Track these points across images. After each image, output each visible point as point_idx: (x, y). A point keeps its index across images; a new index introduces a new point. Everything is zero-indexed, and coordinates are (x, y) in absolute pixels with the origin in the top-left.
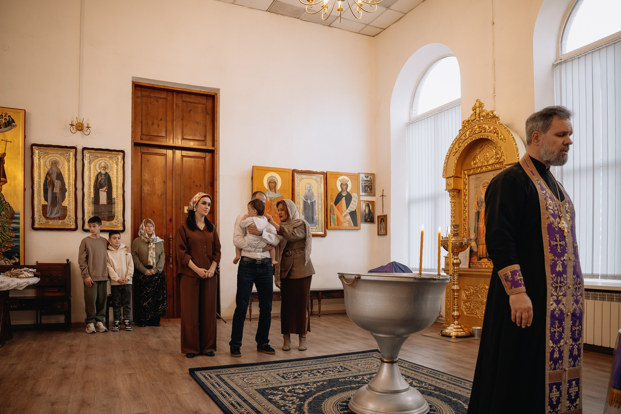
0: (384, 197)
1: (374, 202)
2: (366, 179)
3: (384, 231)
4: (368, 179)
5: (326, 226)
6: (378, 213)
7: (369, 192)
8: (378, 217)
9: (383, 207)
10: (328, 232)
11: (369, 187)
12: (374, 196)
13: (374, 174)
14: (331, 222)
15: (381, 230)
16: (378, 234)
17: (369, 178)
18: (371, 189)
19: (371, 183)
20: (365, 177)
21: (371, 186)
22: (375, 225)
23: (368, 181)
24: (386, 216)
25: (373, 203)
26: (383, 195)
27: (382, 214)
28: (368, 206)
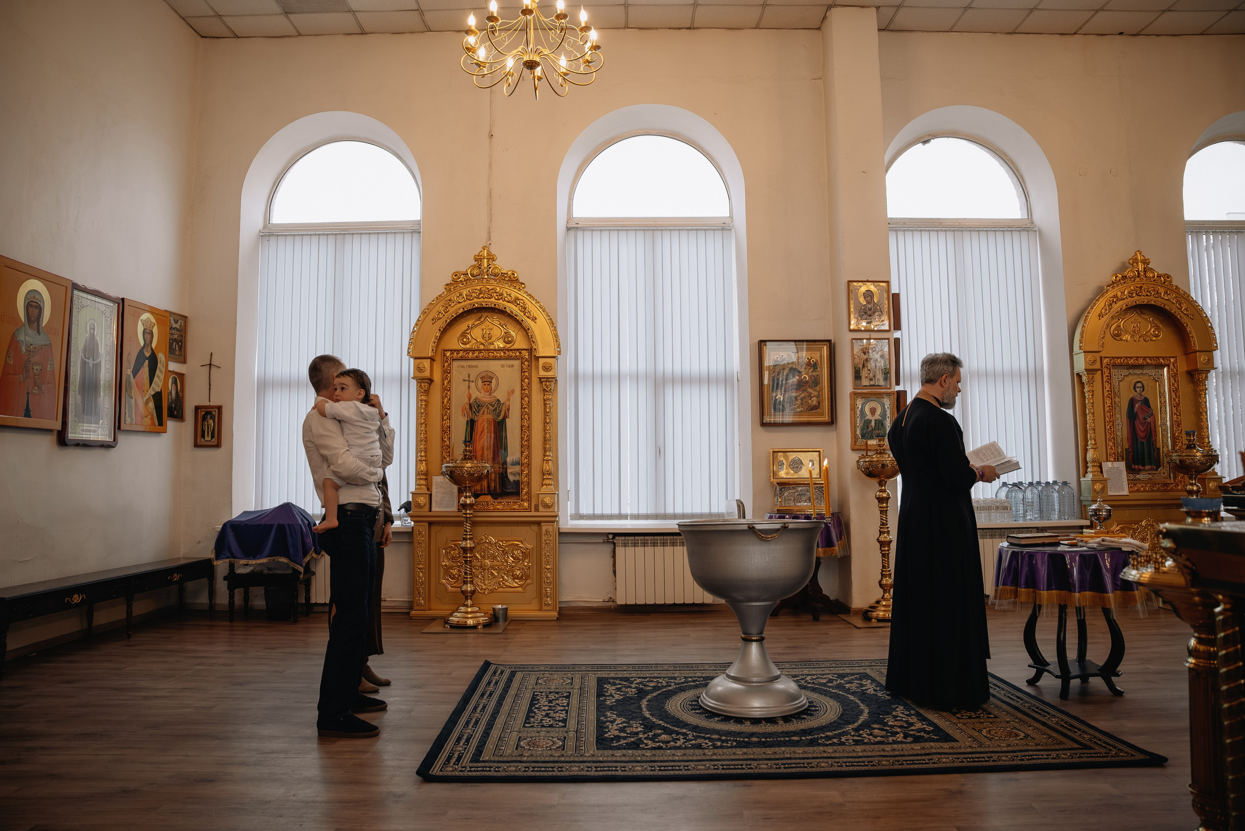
0: (212, 367)
1: (183, 375)
2: (174, 325)
3: (213, 437)
4: (177, 326)
5: (118, 426)
6: (194, 398)
7: (177, 353)
8: (197, 408)
9: (210, 389)
10: (121, 438)
11: (178, 344)
12: (184, 362)
13: (186, 317)
14: (125, 413)
15: (203, 436)
16: (196, 445)
17: (179, 324)
18: (180, 348)
19: (182, 336)
20: (174, 320)
21: (181, 341)
22: (183, 424)
23: (178, 330)
24: (220, 408)
25: (181, 376)
26: (210, 364)
27: (207, 404)
28: (175, 382)
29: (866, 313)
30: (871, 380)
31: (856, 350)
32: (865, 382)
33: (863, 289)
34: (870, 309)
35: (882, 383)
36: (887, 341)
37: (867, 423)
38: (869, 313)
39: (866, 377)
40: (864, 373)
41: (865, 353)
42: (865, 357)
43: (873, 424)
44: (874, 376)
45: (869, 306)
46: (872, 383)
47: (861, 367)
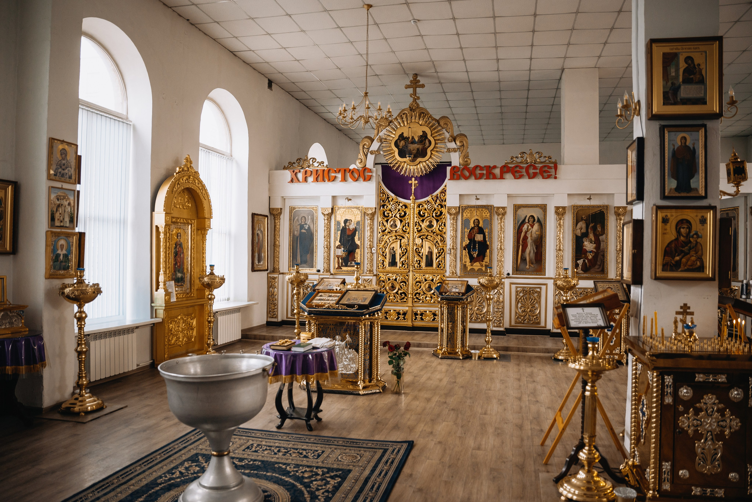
29: (61, 167)
30: (61, 222)
31: (53, 196)
32: (57, 223)
33: (61, 147)
34: (64, 165)
35: (68, 225)
36: (73, 192)
37: (58, 256)
38: (63, 167)
39: (58, 219)
40: (57, 216)
41: (58, 200)
42: (58, 202)
43: (61, 257)
44: (63, 219)
45: (64, 162)
46: (62, 224)
47: (55, 211)
